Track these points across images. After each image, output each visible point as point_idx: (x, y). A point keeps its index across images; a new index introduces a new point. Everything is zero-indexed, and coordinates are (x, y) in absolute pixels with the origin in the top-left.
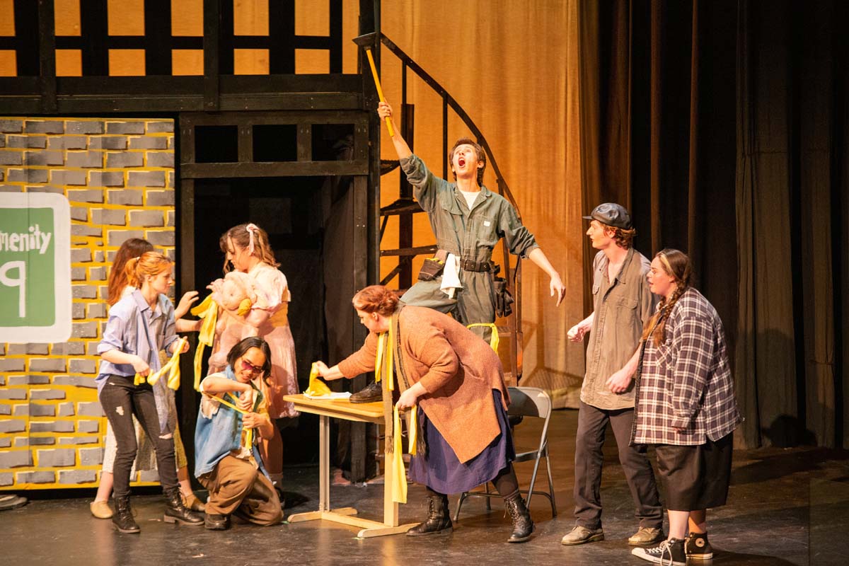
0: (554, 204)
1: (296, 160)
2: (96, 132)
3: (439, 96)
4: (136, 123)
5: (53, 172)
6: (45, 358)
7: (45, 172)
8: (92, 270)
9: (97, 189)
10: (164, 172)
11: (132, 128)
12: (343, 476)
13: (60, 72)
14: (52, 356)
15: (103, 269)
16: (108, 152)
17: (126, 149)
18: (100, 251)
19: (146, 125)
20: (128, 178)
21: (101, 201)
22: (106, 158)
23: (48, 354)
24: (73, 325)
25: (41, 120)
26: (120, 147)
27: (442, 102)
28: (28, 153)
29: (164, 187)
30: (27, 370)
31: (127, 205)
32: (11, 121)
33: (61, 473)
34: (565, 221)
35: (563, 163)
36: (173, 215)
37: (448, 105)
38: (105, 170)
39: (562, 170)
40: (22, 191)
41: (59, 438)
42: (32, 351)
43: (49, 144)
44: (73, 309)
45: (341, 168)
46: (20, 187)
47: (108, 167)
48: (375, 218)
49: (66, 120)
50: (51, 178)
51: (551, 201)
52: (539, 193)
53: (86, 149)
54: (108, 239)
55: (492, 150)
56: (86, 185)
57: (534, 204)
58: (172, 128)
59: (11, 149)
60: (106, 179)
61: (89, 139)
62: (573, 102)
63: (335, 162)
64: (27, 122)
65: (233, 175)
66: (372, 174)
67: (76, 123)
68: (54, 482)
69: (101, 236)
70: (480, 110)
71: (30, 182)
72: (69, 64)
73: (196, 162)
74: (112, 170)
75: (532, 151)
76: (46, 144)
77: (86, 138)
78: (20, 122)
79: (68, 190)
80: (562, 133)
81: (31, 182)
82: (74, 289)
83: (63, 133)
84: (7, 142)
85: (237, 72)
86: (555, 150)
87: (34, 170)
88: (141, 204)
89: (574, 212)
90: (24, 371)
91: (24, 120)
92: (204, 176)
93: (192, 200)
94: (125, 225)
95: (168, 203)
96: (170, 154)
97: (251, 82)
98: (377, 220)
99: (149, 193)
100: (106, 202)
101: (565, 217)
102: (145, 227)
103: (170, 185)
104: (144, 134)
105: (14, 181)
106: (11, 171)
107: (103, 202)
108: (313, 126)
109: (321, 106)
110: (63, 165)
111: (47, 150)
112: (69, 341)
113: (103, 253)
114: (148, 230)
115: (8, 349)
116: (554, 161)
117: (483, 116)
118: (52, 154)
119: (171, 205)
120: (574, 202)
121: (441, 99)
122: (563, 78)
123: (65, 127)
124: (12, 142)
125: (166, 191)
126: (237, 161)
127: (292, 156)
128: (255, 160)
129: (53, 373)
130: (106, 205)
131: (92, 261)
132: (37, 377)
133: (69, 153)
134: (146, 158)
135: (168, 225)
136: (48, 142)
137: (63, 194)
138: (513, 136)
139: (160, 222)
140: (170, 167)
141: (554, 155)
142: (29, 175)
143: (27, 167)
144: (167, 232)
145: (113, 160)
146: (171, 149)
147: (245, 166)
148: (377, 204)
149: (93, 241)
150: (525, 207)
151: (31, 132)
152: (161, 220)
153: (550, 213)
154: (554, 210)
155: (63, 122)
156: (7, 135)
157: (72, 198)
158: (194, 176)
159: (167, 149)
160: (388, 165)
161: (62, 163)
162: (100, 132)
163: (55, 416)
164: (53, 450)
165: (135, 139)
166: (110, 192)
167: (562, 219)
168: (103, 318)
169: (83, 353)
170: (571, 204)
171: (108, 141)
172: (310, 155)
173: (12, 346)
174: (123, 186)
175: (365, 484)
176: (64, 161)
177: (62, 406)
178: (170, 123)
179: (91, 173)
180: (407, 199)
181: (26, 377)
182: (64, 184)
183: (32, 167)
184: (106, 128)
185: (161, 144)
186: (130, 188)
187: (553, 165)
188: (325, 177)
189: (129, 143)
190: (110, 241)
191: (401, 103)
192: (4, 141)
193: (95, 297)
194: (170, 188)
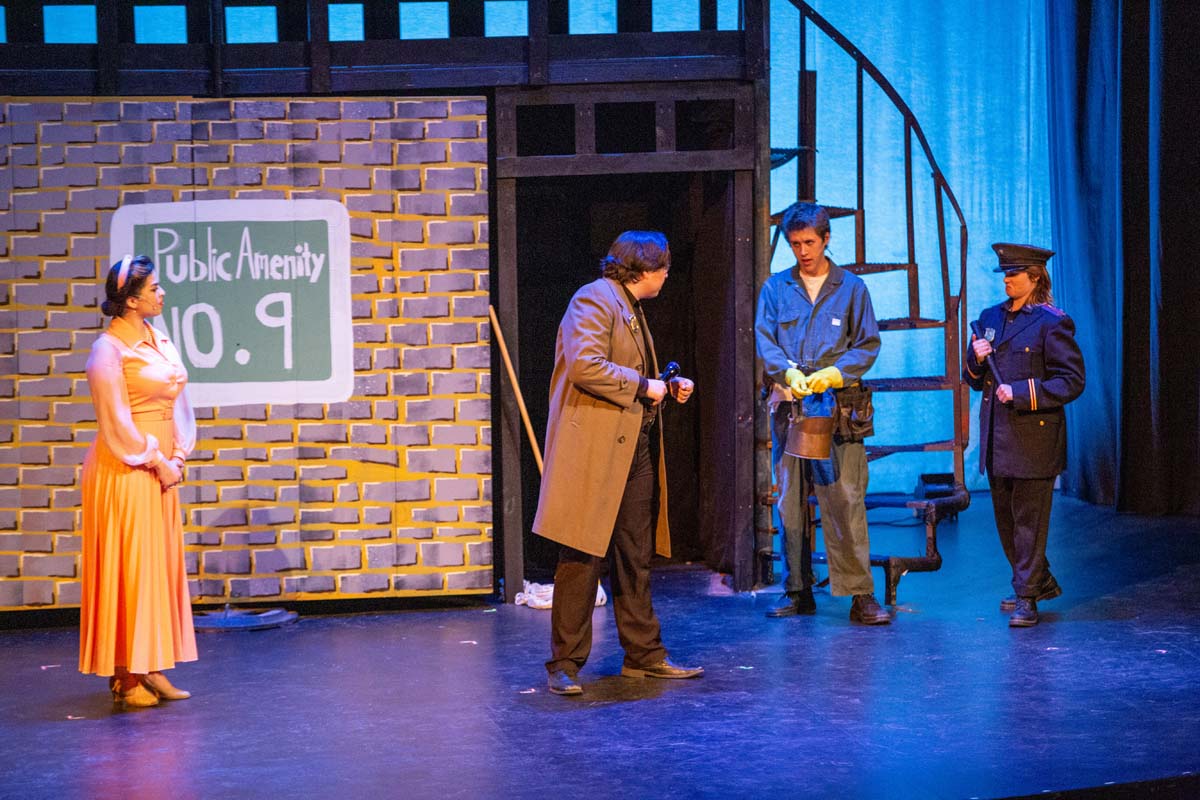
0: (1011, 207)
1: (655, 151)
2: (383, 116)
3: (852, 59)
4: (435, 103)
5: (326, 171)
6: (319, 424)
7: (317, 171)
8: (380, 304)
9: (385, 193)
10: (474, 169)
11: (431, 110)
12: (724, 582)
13: (335, 35)
14: (329, 421)
15: (395, 302)
16: (398, 143)
17: (423, 138)
18: (390, 278)
19: (450, 105)
20: (426, 178)
21: (390, 209)
22: (396, 151)
23: (323, 418)
24: (355, 378)
25: (310, 101)
26: (415, 136)
27: (855, 68)
28: (293, 146)
29: (475, 189)
30: (296, 439)
31: (426, 214)
32: (271, 103)
33: (343, 578)
34: (1027, 230)
35: (1025, 149)
36: (487, 228)
37: (864, 72)
38: (395, 168)
39: (1024, 160)
40: (285, 198)
41: (340, 531)
42: (300, 415)
43: (320, 134)
44: (355, 358)
45: (718, 160)
46: (283, 192)
47: (398, 163)
48: (763, 229)
49: (343, 101)
50: (323, 181)
51: (1007, 202)
52: (991, 190)
53: (369, 140)
54: (400, 261)
55: (925, 132)
56: (370, 189)
57: (983, 207)
58: (483, 108)
59: (271, 141)
60: (397, 181)
61: (374, 126)
62: (1039, 63)
63: (709, 152)
64: (291, 104)
65: (568, 172)
66: (758, 168)
67: (356, 104)
68: (334, 590)
69: (391, 258)
70: (909, 78)
71: (296, 186)
72: (346, 24)
73: (519, 154)
74: (405, 167)
75: (980, 133)
76: (317, 133)
77: (369, 125)
78: (283, 105)
79: (346, 195)
80: (1023, 108)
81: (298, 186)
82: (356, 330)
83: (340, 119)
84: (265, 131)
85: (574, 30)
86: (1013, 130)
87: (300, 169)
88: (443, 212)
89: (1041, 218)
90: (292, 441)
91: (287, 102)
92: (529, 174)
93: (512, 208)
94: (422, 242)
95: (478, 212)
96: (481, 144)
97: (592, 44)
98: (766, 231)
99: (453, 198)
100: (396, 211)
101: (1028, 224)
102: (449, 244)
103: (482, 188)
104: (447, 117)
105: (275, 184)
106: (272, 171)
107: (393, 211)
108: (677, 102)
109: (690, 76)
110: (340, 162)
111: (318, 141)
112: (350, 401)
113: (393, 279)
114: (452, 249)
115: (270, 413)
116: (1012, 146)
117: (913, 86)
118: (325, 146)
119: (483, 214)
120: (1040, 203)
121: (855, 62)
122: (1025, 32)
123: (342, 110)
124: (273, 131)
125: (477, 195)
126: (574, 153)
127: (648, 145)
128: (599, 150)
129: (329, 444)
130: (397, 216)
131: (379, 291)
132: (309, 449)
133: (347, 146)
134: (450, 150)
135: (480, 242)
136: (320, 131)
137: (340, 201)
138: (954, 113)
139: (469, 237)
140: (480, 162)
141: (1012, 138)
142: (295, 176)
143: (292, 165)
144: (479, 250)
145: (406, 154)
146: (482, 137)
147: (584, 160)
148: (765, 209)
149: (380, 264)
150: (972, 211)
151: (298, 118)
152: (470, 235)
153: (1007, 219)
154: (1012, 214)
155: (339, 103)
156: (266, 123)
157: (352, 206)
158: (516, 175)
159: (478, 137)
160: (780, 156)
161: (338, 160)
162: (388, 115)
163: (333, 501)
164: (331, 547)
165: (435, 124)
166: (402, 198)
167: (1023, 227)
168: (395, 368)
169: (369, 416)
170: (1035, 206)
171: (399, 128)
172: (673, 141)
173: (274, 407)
174: (419, 189)
175: (753, 594)
176: (341, 157)
177: (342, 487)
178: (482, 101)
179: (377, 171)
180: (808, 202)
181: (294, 450)
182: (341, 188)
183: (298, 165)
184: (396, 111)
185: (469, 131)
186: (431, 192)
187: (1012, 152)
188: (695, 173)
189: (427, 131)
190: (402, 264)
191: (798, 68)
192: (262, 131)
193: (383, 339)
194: (481, 191)
